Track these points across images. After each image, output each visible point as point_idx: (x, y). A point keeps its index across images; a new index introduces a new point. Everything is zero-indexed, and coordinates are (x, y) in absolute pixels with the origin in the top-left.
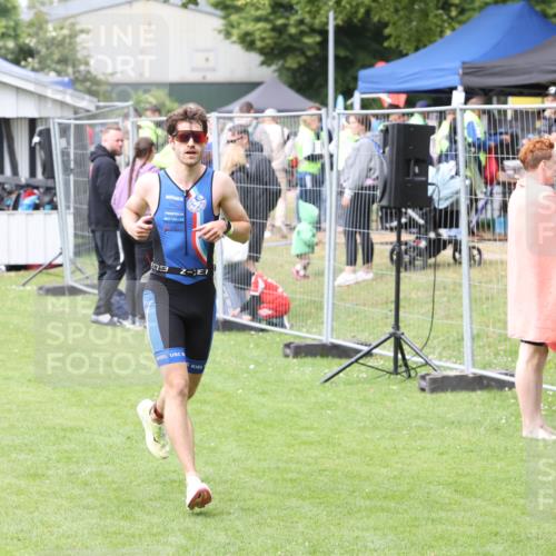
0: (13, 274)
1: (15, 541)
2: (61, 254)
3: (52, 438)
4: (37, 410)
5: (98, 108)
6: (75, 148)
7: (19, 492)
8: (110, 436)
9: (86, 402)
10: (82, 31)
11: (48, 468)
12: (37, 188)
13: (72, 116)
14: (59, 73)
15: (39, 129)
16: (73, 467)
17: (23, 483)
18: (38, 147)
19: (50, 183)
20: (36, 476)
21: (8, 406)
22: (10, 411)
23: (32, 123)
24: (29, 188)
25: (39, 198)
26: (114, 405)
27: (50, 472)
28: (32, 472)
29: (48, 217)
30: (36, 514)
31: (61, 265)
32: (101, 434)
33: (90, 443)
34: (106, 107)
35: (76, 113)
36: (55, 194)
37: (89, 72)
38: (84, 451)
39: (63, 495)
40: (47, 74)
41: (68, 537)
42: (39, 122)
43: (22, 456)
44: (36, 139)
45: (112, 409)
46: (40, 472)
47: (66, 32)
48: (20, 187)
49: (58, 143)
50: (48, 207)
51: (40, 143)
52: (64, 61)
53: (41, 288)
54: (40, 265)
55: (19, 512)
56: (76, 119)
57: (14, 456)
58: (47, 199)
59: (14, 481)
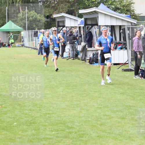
0: (115, 66)
1: (118, 135)
2: (128, 61)
3: (127, 109)
4: (123, 101)
5: (137, 23)
6: (131, 33)
7: (119, 123)
8: (142, 108)
9: (135, 99)
10: (132, 3)
11: (126, 116)
12: (121, 43)
13: (130, 25)
14: (126, 14)
15: (122, 28)
16: (133, 116)
17: (120, 120)
18: (122, 33)
19: (125, 42)
20: (123, 118)
21: (115, 100)
22: (116, 101)
23: (120, 26)
24: (119, 44)
25: (122, 46)
26: (143, 100)
27: (127, 117)
28: (122, 117)
29: (120, 51)
30: (124, 128)
31: (128, 64)
32: (140, 107)
33: (137, 110)
34: (139, 22)
35: (131, 24)
36: (126, 45)
37: (134, 14)
38: (135, 112)
39: (130, 123)
40: (123, 14)
41: (132, 134)
42: (122, 27)
43: (120, 113)
44: (121, 31)
45: (142, 101)
46: (124, 117)
47: (128, 3)
48: (117, 43)
49: (127, 32)
50: (124, 48)
51: (122, 32)
52: (127, 10)
53: (123, 69)
54: (122, 64)
55: (119, 128)
56: (131, 26)
57: (117, 113)
58: (124, 46)
59: (118, 120)
